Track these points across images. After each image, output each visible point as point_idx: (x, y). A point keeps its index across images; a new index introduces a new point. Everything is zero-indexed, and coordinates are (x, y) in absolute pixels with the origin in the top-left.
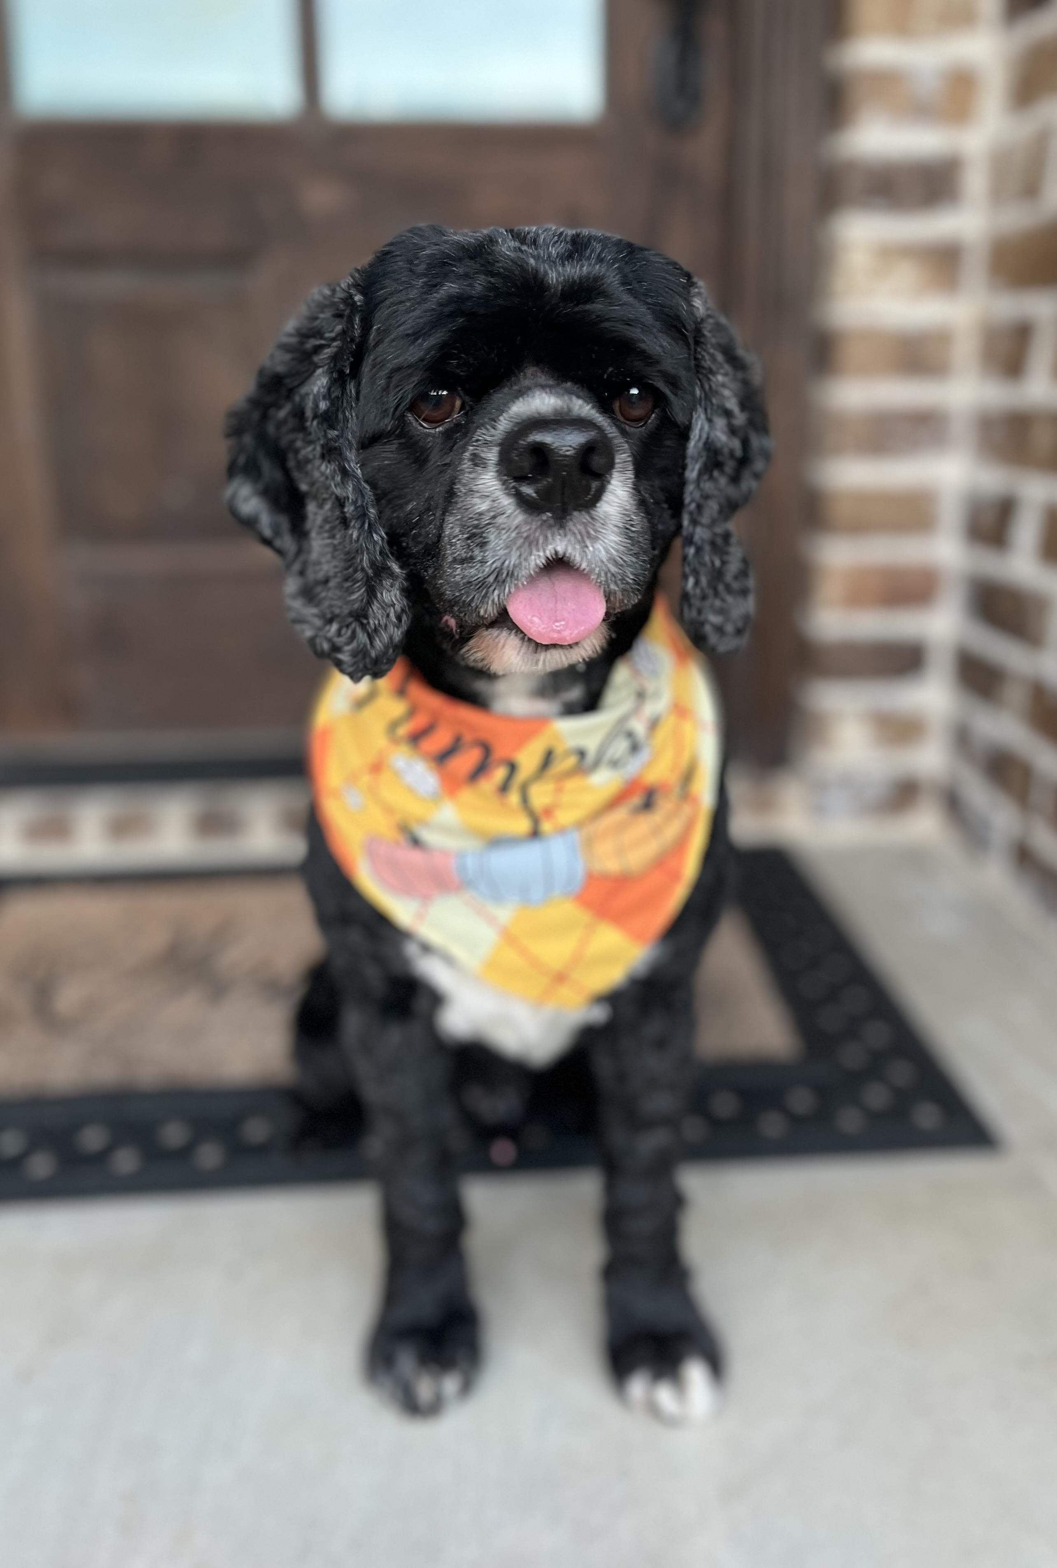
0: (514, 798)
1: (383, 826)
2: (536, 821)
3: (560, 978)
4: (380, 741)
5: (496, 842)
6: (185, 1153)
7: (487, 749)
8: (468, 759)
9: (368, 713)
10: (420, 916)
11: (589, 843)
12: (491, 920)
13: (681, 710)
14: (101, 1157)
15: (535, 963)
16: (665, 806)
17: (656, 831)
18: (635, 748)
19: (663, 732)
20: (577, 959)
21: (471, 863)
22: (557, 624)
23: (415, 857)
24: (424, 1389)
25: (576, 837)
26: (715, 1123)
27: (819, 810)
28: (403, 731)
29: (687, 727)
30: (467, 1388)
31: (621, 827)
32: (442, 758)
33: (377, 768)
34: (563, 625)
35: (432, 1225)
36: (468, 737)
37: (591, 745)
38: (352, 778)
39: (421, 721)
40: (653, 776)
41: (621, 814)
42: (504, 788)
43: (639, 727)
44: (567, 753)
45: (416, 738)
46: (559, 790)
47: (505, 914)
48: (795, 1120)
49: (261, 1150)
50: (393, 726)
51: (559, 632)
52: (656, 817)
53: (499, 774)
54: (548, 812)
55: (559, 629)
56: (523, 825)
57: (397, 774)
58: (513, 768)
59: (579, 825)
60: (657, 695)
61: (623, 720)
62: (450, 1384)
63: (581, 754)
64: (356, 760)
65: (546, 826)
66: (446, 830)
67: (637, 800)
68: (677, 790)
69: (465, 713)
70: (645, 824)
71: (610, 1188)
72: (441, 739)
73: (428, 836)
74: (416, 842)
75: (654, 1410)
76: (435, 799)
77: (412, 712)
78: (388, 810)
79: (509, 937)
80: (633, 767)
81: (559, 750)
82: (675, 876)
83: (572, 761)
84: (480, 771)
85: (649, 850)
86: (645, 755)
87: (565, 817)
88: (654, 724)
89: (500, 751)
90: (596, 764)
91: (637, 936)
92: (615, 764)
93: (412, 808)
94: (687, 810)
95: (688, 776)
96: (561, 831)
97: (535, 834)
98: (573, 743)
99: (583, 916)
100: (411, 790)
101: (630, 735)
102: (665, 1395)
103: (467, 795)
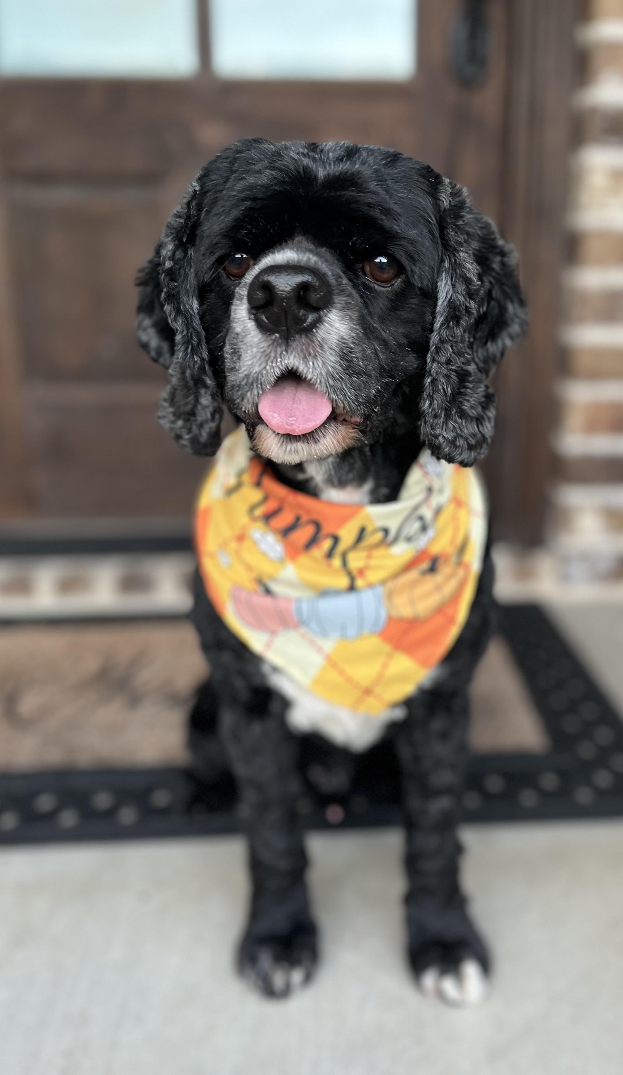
0: (337, 562)
1: (246, 579)
2: (353, 579)
3: (368, 692)
4: (244, 520)
5: (324, 593)
6: (111, 813)
7: (318, 526)
8: (305, 533)
9: (235, 498)
10: (268, 645)
11: (390, 595)
12: (319, 650)
13: (458, 502)
14: (51, 816)
15: (349, 680)
16: (445, 570)
17: (438, 588)
18: (424, 528)
19: (443, 518)
20: (380, 677)
21: (305, 606)
22: (290, 419)
23: (267, 601)
24: (278, 979)
25: (380, 590)
26: (487, 796)
27: (565, 578)
28: (259, 512)
29: (463, 513)
30: (308, 978)
31: (413, 584)
32: (286, 532)
33: (241, 538)
34: (294, 420)
35: (283, 864)
36: (305, 518)
37: (393, 526)
38: (224, 545)
39: (272, 505)
40: (436, 549)
41: (413, 574)
42: (330, 555)
43: (427, 513)
44: (376, 530)
45: (268, 517)
46: (369, 557)
47: (329, 645)
48: (544, 794)
49: (164, 812)
50: (252, 509)
51: (292, 425)
52: (439, 578)
53: (327, 544)
54: (361, 572)
55: (291, 423)
56: (344, 582)
57: (255, 543)
58: (336, 540)
59: (383, 582)
60: (441, 491)
61: (416, 508)
62: (297, 976)
63: (386, 531)
64: (227, 532)
65: (360, 583)
66: (289, 584)
67: (425, 565)
68: (453, 559)
69: (303, 500)
70: (430, 582)
71: (410, 840)
72: (286, 519)
73: (274, 587)
74: (268, 591)
75: (441, 995)
76: (281, 561)
77: (266, 499)
78: (249, 568)
79: (331, 662)
80: (422, 542)
81: (369, 529)
82: (451, 620)
83: (380, 535)
84: (313, 542)
85: (434, 600)
86: (431, 533)
87: (373, 576)
88: (438, 512)
89: (327, 529)
90: (396, 539)
91: (423, 663)
92: (409, 539)
93: (266, 568)
94: (461, 573)
95: (463, 548)
96: (370, 586)
97: (352, 588)
98: (380, 523)
99: (387, 648)
100: (264, 554)
101: (421, 518)
102: (449, 985)
103: (304, 559)
